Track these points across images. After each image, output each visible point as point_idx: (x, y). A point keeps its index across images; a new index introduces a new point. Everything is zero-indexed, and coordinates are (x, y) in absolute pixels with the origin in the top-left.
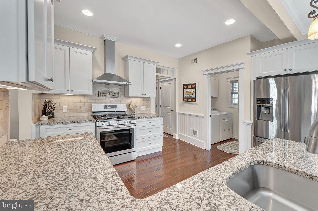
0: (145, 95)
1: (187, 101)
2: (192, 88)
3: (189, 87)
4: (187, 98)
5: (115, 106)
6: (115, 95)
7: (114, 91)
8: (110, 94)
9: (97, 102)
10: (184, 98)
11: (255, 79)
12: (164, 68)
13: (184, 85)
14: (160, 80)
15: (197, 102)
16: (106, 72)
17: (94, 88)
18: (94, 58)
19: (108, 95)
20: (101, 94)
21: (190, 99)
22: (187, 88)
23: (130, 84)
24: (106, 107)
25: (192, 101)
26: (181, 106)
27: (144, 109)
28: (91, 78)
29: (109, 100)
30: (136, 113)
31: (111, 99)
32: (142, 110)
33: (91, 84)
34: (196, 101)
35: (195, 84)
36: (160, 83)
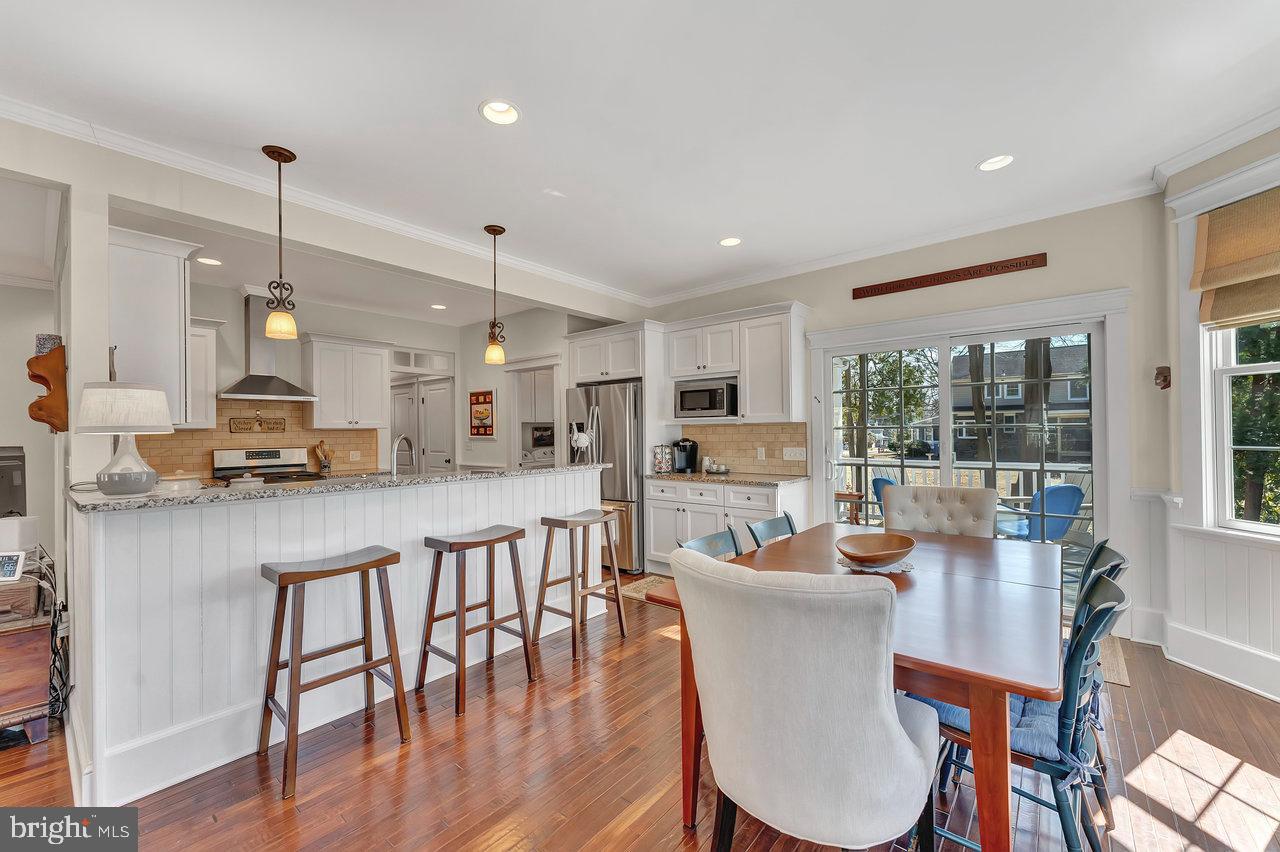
0: (357, 423)
1: (478, 434)
2: (485, 402)
3: (481, 399)
4: (478, 428)
5: (275, 454)
6: (276, 426)
7: (272, 416)
8: (260, 425)
9: (226, 444)
10: (472, 427)
11: (574, 386)
12: (418, 352)
13: (472, 395)
14: (421, 379)
15: (494, 436)
16: (251, 373)
17: (219, 411)
18: (220, 342)
19: (257, 427)
20: (235, 426)
21: (482, 430)
22: (478, 403)
23: (312, 399)
24: (250, 455)
25: (485, 434)
26: (467, 449)
27: (358, 459)
28: (213, 389)
29: (258, 440)
30: (332, 469)
31: (264, 436)
32: (351, 463)
33: (213, 404)
34: (492, 435)
35: (490, 393)
36: (422, 386)
